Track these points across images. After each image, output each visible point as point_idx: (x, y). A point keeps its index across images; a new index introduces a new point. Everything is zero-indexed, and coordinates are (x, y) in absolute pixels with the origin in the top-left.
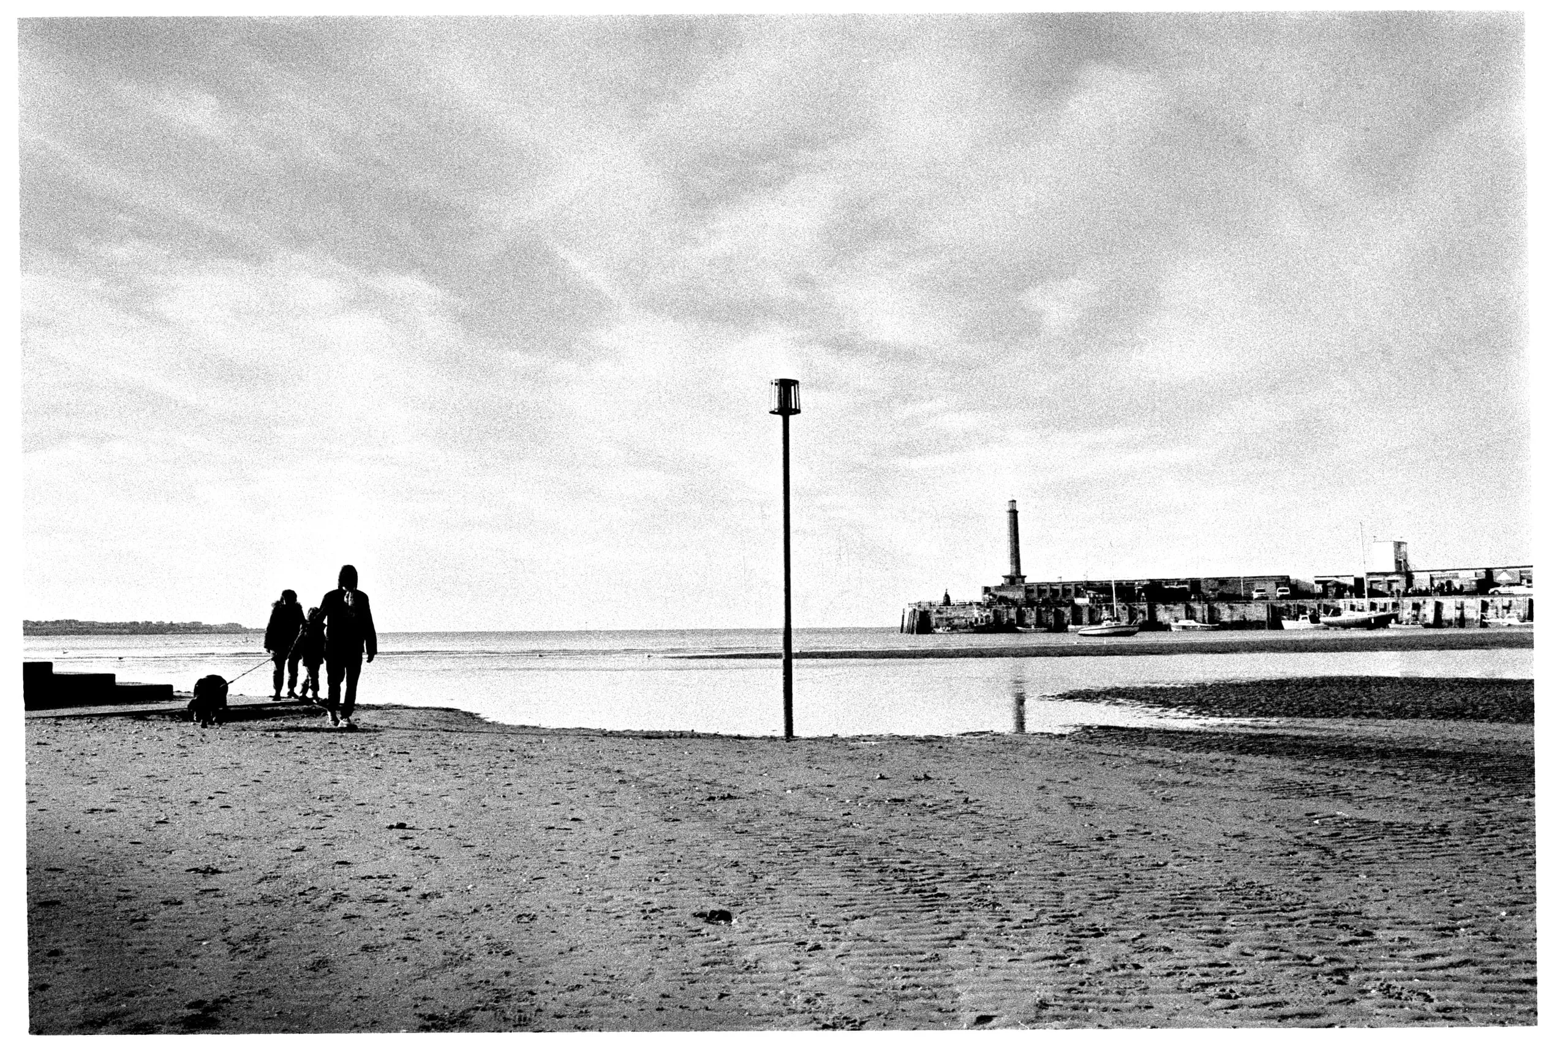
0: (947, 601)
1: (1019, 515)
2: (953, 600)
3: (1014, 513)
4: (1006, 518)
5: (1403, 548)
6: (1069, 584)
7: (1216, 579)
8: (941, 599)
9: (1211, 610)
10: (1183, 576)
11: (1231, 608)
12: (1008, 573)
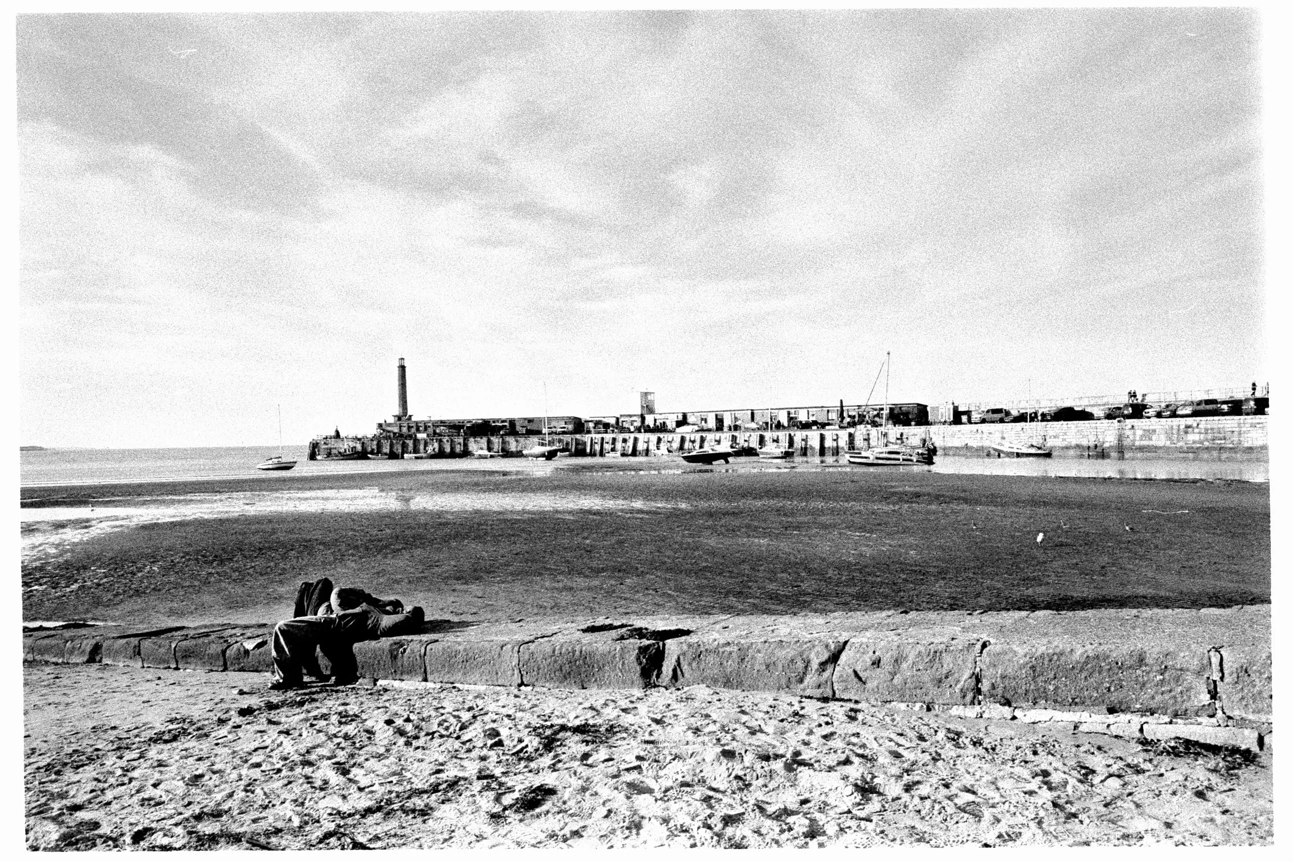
0: (338, 435)
1: (407, 369)
2: (342, 435)
3: (402, 368)
4: (396, 373)
5: (649, 398)
6: (421, 422)
7: (525, 419)
8: (333, 433)
9: (504, 442)
10: (504, 417)
11: (517, 441)
12: (397, 413)
